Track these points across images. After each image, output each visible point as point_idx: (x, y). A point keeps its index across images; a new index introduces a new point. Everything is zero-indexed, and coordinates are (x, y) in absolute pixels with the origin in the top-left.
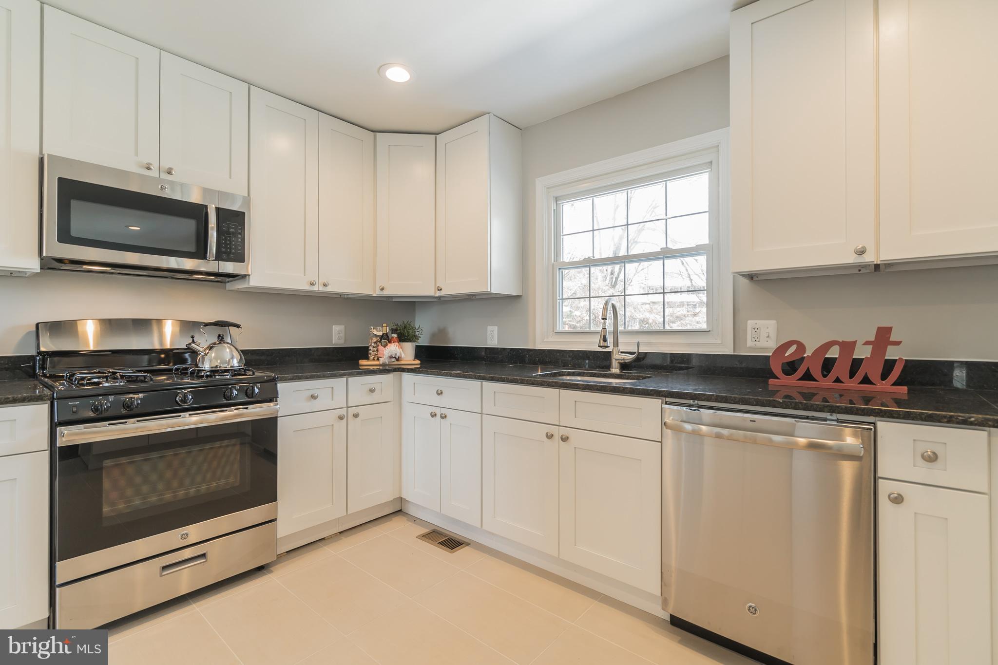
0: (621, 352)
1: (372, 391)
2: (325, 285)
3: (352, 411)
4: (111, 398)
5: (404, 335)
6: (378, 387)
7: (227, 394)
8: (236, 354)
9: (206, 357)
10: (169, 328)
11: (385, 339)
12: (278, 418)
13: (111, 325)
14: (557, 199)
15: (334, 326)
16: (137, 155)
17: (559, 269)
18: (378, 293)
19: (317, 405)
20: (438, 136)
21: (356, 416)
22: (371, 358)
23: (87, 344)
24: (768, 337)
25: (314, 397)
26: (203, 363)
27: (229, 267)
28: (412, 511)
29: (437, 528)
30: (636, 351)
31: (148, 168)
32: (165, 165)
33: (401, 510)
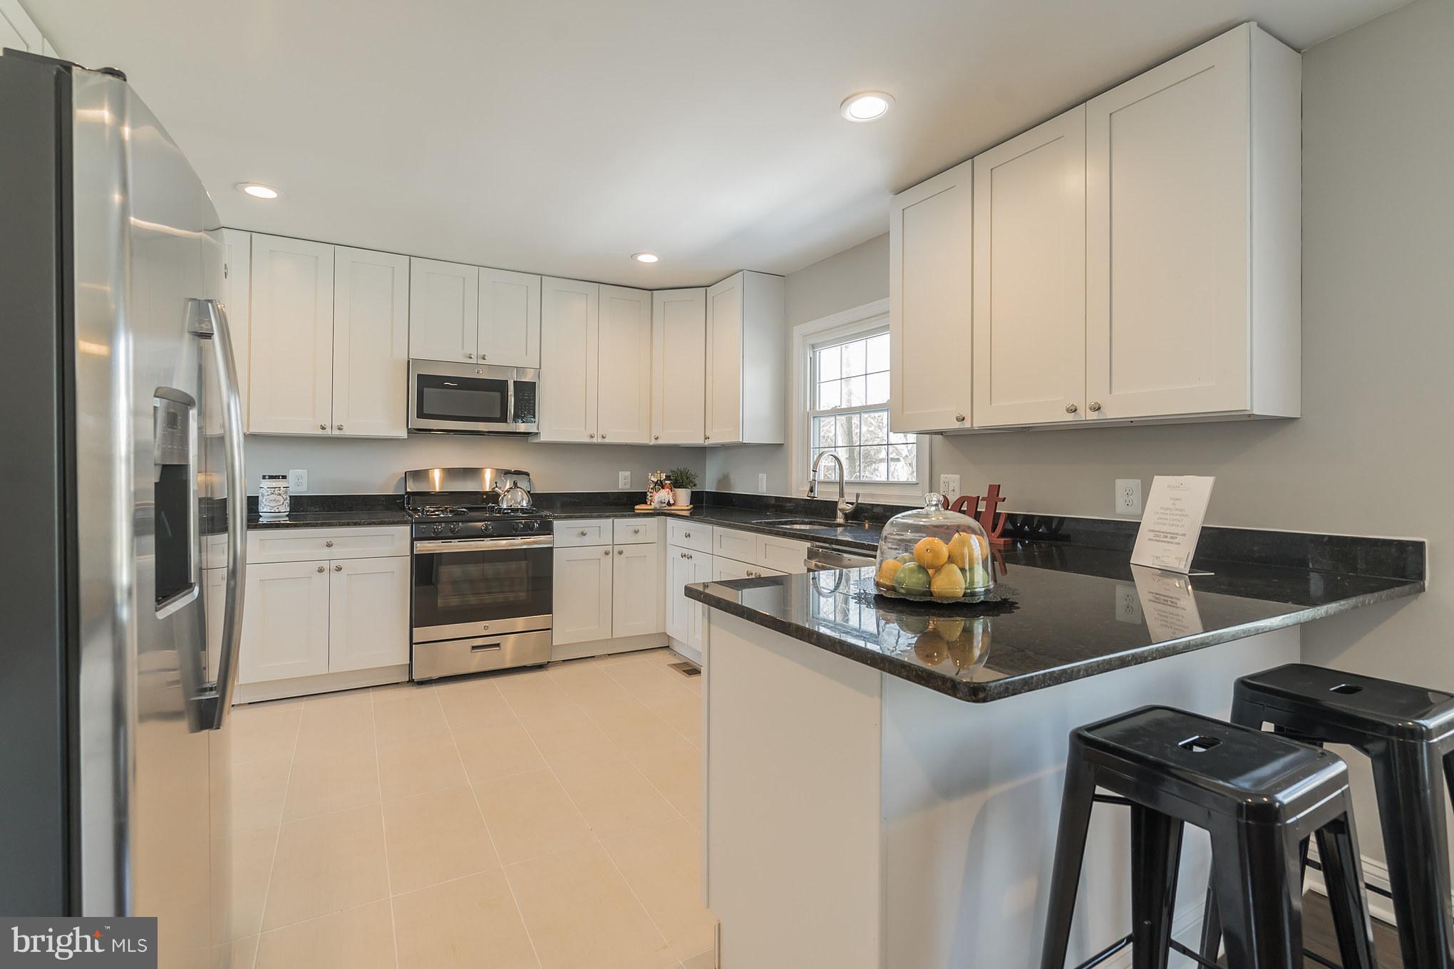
0: (847, 503)
1: (636, 532)
2: (603, 437)
3: (617, 548)
4: (443, 525)
5: (678, 482)
6: (642, 529)
7: (516, 527)
8: (525, 496)
9: (505, 498)
10: (488, 475)
11: (660, 485)
12: (554, 549)
13: (451, 473)
14: (813, 347)
15: (620, 472)
16: (463, 349)
17: (814, 417)
18: (653, 442)
19: (587, 540)
20: (708, 288)
21: (620, 553)
22: (649, 503)
23: (435, 487)
24: (953, 490)
25: (583, 534)
26: (502, 503)
27: (522, 427)
28: (676, 647)
29: (689, 661)
30: (855, 501)
31: (471, 358)
32: (481, 353)
33: (668, 647)
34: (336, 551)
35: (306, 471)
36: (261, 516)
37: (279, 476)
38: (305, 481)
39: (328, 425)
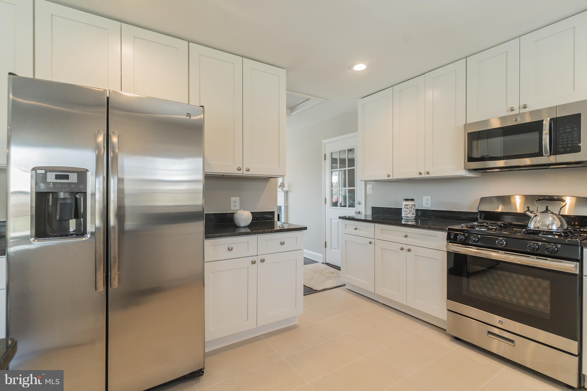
31: (512, 110)
34: (409, 240)
35: (430, 197)
36: (403, 218)
37: (409, 199)
38: (430, 202)
39: (423, 172)
